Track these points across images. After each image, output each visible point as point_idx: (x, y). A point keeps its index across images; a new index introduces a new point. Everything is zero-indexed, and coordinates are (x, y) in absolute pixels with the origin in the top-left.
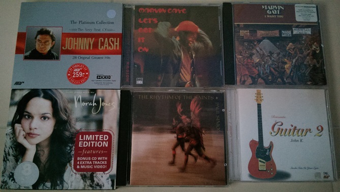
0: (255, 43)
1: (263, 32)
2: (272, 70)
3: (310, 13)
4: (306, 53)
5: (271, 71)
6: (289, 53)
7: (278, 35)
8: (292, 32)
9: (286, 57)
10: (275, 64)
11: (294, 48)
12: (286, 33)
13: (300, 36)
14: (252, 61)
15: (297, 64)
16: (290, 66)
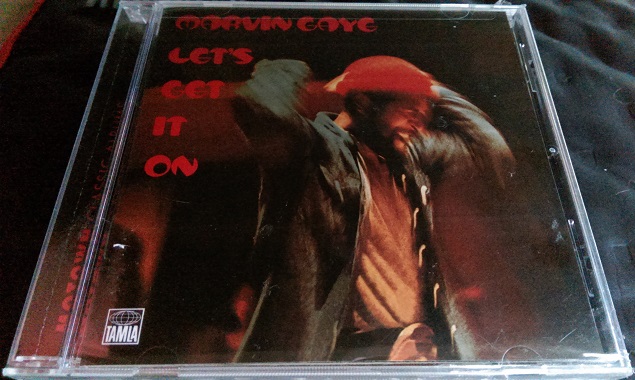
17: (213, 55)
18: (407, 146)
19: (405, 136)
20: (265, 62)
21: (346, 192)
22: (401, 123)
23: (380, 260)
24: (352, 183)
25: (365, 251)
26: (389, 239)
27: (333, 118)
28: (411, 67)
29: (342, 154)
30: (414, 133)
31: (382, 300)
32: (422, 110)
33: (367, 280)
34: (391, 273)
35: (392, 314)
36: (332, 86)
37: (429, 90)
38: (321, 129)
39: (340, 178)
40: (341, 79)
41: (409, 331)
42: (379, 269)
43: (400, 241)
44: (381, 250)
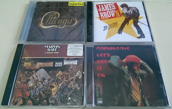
0: (33, 72)
1: (41, 64)
2: (41, 92)
3: (78, 50)
4: (71, 79)
5: (40, 94)
6: (58, 79)
7: (52, 66)
8: (63, 63)
9: (55, 82)
10: (45, 88)
11: (62, 75)
12: (59, 64)
13: (69, 66)
14: (27, 86)
15: (62, 88)
16: (56, 90)
17: (104, 55)
18: (137, 72)
19: (137, 70)
20: (112, 56)
21: (128, 80)
22: (136, 68)
23: (135, 91)
24: (129, 79)
25: (132, 90)
26: (136, 88)
27: (125, 67)
28: (136, 57)
29: (127, 73)
30: (138, 70)
31: (136, 98)
32: (139, 65)
33: (133, 94)
34: (136, 94)
35: (137, 100)
36: (124, 61)
37: (140, 62)
38: (123, 69)
39: (127, 78)
40: (125, 59)
41: (140, 102)
42: (135, 93)
43: (137, 88)
44: (135, 90)
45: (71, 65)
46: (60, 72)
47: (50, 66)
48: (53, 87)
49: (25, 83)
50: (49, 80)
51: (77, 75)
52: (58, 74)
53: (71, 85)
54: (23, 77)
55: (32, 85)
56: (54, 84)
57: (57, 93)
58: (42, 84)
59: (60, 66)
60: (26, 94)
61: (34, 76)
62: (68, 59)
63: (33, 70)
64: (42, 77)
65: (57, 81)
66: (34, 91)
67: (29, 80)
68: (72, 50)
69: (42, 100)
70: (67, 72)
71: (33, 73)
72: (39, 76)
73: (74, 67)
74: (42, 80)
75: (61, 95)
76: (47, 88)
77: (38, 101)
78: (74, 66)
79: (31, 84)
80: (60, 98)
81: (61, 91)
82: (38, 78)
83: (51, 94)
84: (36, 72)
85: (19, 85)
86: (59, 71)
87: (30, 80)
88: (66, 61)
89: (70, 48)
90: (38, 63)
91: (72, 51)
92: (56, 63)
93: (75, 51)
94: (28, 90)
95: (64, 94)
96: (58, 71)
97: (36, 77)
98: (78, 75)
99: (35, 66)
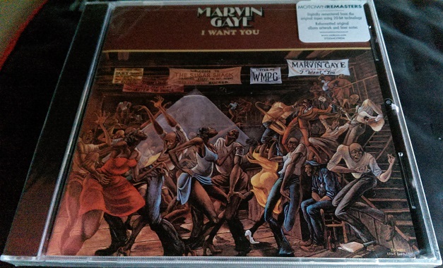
0: (157, 105)
1: (188, 73)
4: (336, 133)
5: (194, 199)
6: (272, 133)
7: (236, 81)
8: (285, 72)
12: (265, 76)
14: (132, 162)
45: (323, 77)
46: (278, 105)
47: (230, 82)
48: (256, 168)
49: (118, 149)
50: (232, 138)
51: (359, 119)
52: (271, 112)
53: (342, 163)
54: (110, 125)
55: (153, 159)
56: (255, 155)
57: (277, 196)
58: (202, 153)
59: (271, 81)
60: (127, 200)
61: (162, 121)
62: (304, 56)
63: (154, 97)
64: (198, 126)
65: (269, 143)
66: (167, 184)
67: (137, 136)
68: (318, 21)
69: (209, 231)
70: (310, 103)
71: (155, 111)
72: (185, 120)
73: (340, 83)
74: (199, 139)
75: (303, 204)
76: (228, 171)
77: (186, 231)
78: (337, 83)
79: (148, 156)
80: (298, 218)
81: (297, 188)
82: (178, 128)
83: (251, 202)
84: (168, 107)
85: (92, 158)
86: (273, 102)
87: (143, 138)
88: (299, 62)
89: (308, 14)
90: (172, 71)
91: (318, 26)
92: (254, 70)
93: (332, 26)
94: (135, 183)
95: (314, 202)
96: (267, 103)
97: (172, 124)
98: (366, 118)
99: (160, 84)
